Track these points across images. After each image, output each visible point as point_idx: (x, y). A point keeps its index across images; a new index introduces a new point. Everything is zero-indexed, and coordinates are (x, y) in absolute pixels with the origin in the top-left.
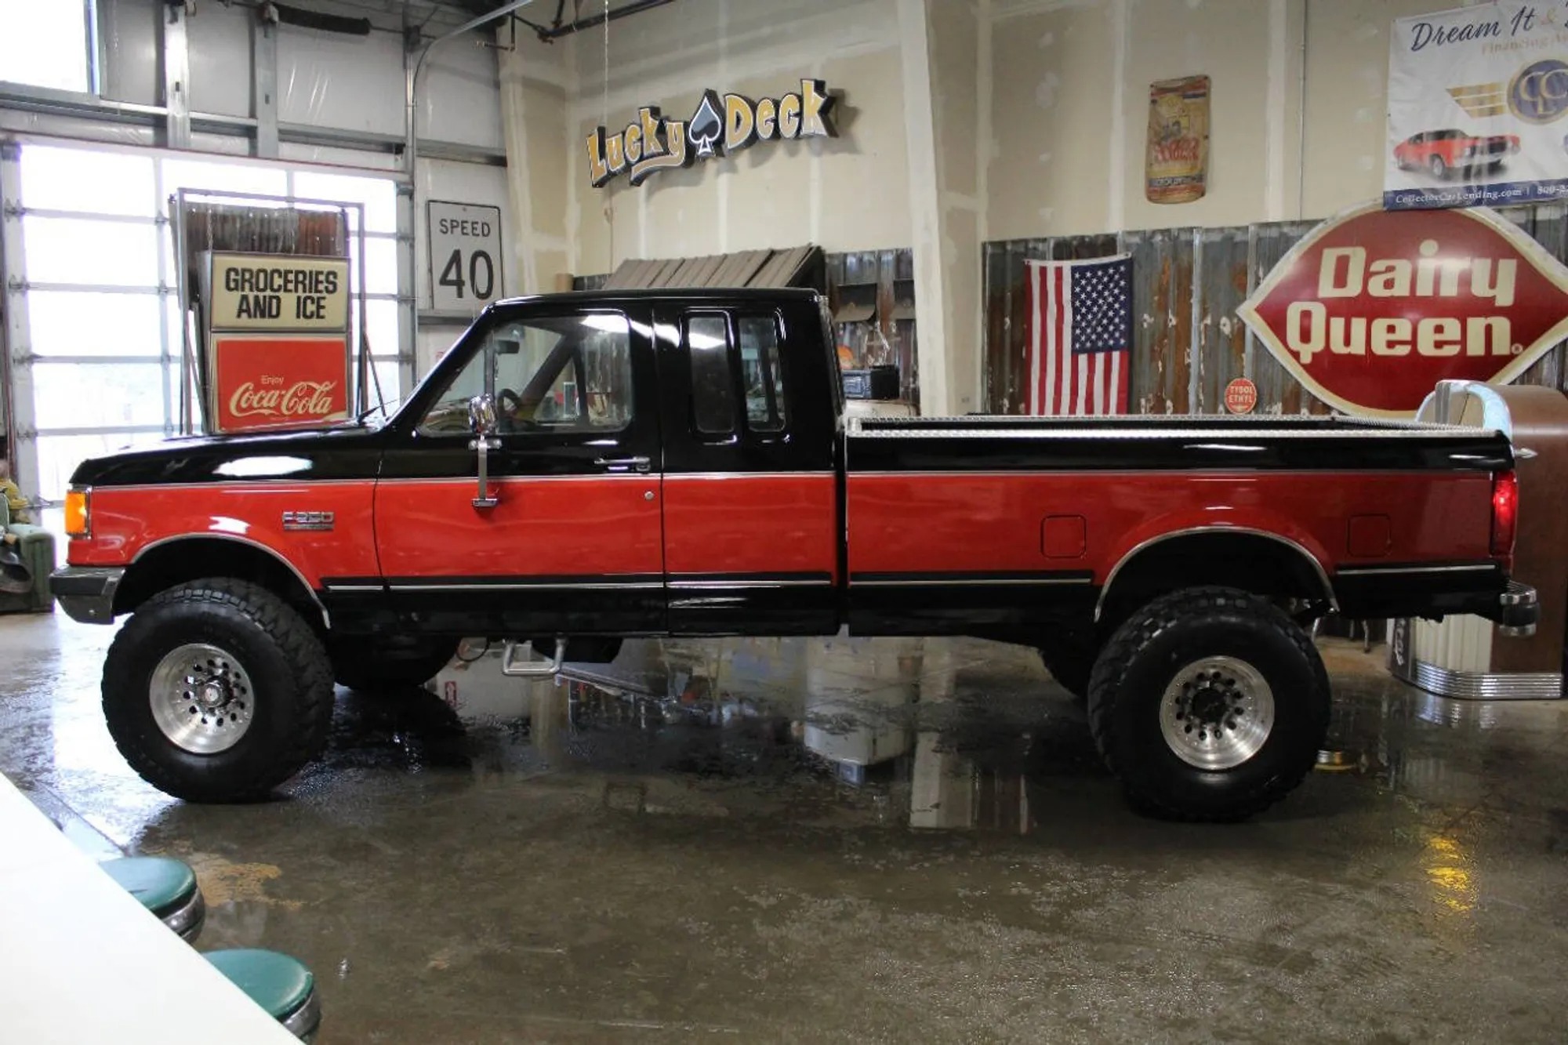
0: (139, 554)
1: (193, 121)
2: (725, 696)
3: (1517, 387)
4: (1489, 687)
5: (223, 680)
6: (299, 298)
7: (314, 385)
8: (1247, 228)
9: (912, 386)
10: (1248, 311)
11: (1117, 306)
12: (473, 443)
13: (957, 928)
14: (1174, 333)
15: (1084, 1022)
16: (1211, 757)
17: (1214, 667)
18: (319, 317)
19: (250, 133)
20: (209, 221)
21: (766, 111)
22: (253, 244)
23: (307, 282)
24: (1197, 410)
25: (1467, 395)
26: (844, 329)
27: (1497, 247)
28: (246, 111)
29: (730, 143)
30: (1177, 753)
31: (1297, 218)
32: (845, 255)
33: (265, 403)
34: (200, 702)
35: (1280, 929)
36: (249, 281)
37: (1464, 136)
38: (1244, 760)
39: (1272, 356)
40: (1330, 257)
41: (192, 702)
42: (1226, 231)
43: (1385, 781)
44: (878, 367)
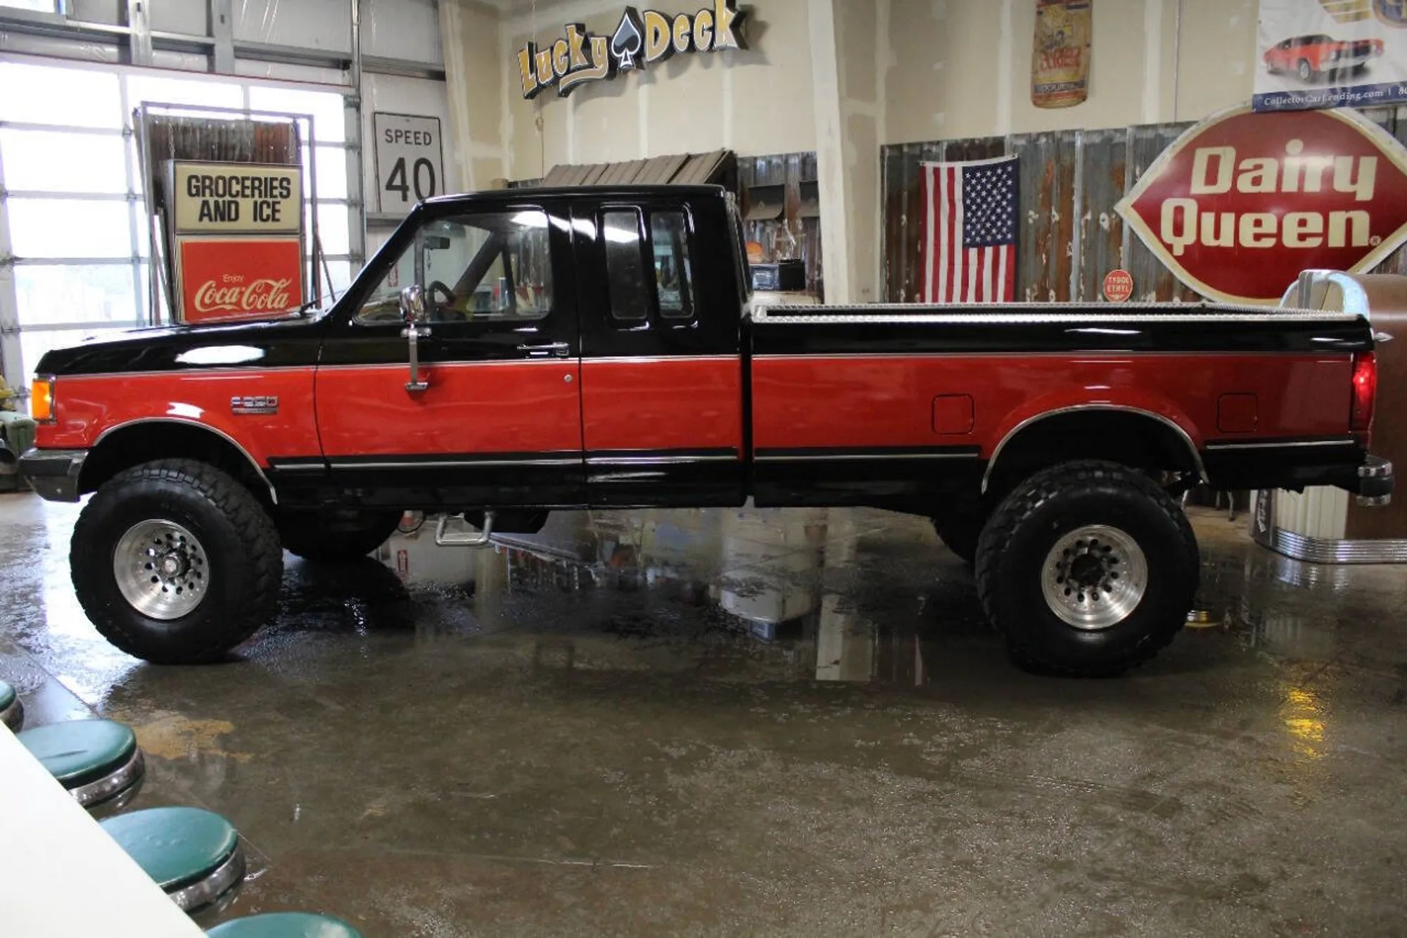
0: (101, 436)
1: (154, 39)
2: (649, 561)
3: (1376, 276)
4: (1344, 551)
5: (181, 552)
6: (256, 203)
7: (271, 282)
8: (1126, 130)
9: (817, 278)
10: (1125, 207)
11: (1004, 203)
12: (405, 331)
13: (853, 777)
14: (1056, 228)
15: (968, 864)
16: (1088, 617)
17: (1092, 534)
18: (274, 219)
19: (207, 50)
20: (170, 132)
21: (682, 26)
22: (213, 154)
23: (263, 188)
24: (1078, 297)
25: (1328, 283)
26: (755, 226)
27: (1358, 145)
28: (203, 31)
29: (649, 56)
30: (1057, 614)
31: (1171, 120)
32: (755, 159)
33: (227, 299)
34: (160, 572)
35: (1151, 776)
36: (209, 187)
37: (1330, 40)
38: (1119, 620)
39: (1147, 249)
40: (1201, 157)
41: (152, 573)
42: (1106, 134)
43: (1248, 638)
44: (787, 261)
